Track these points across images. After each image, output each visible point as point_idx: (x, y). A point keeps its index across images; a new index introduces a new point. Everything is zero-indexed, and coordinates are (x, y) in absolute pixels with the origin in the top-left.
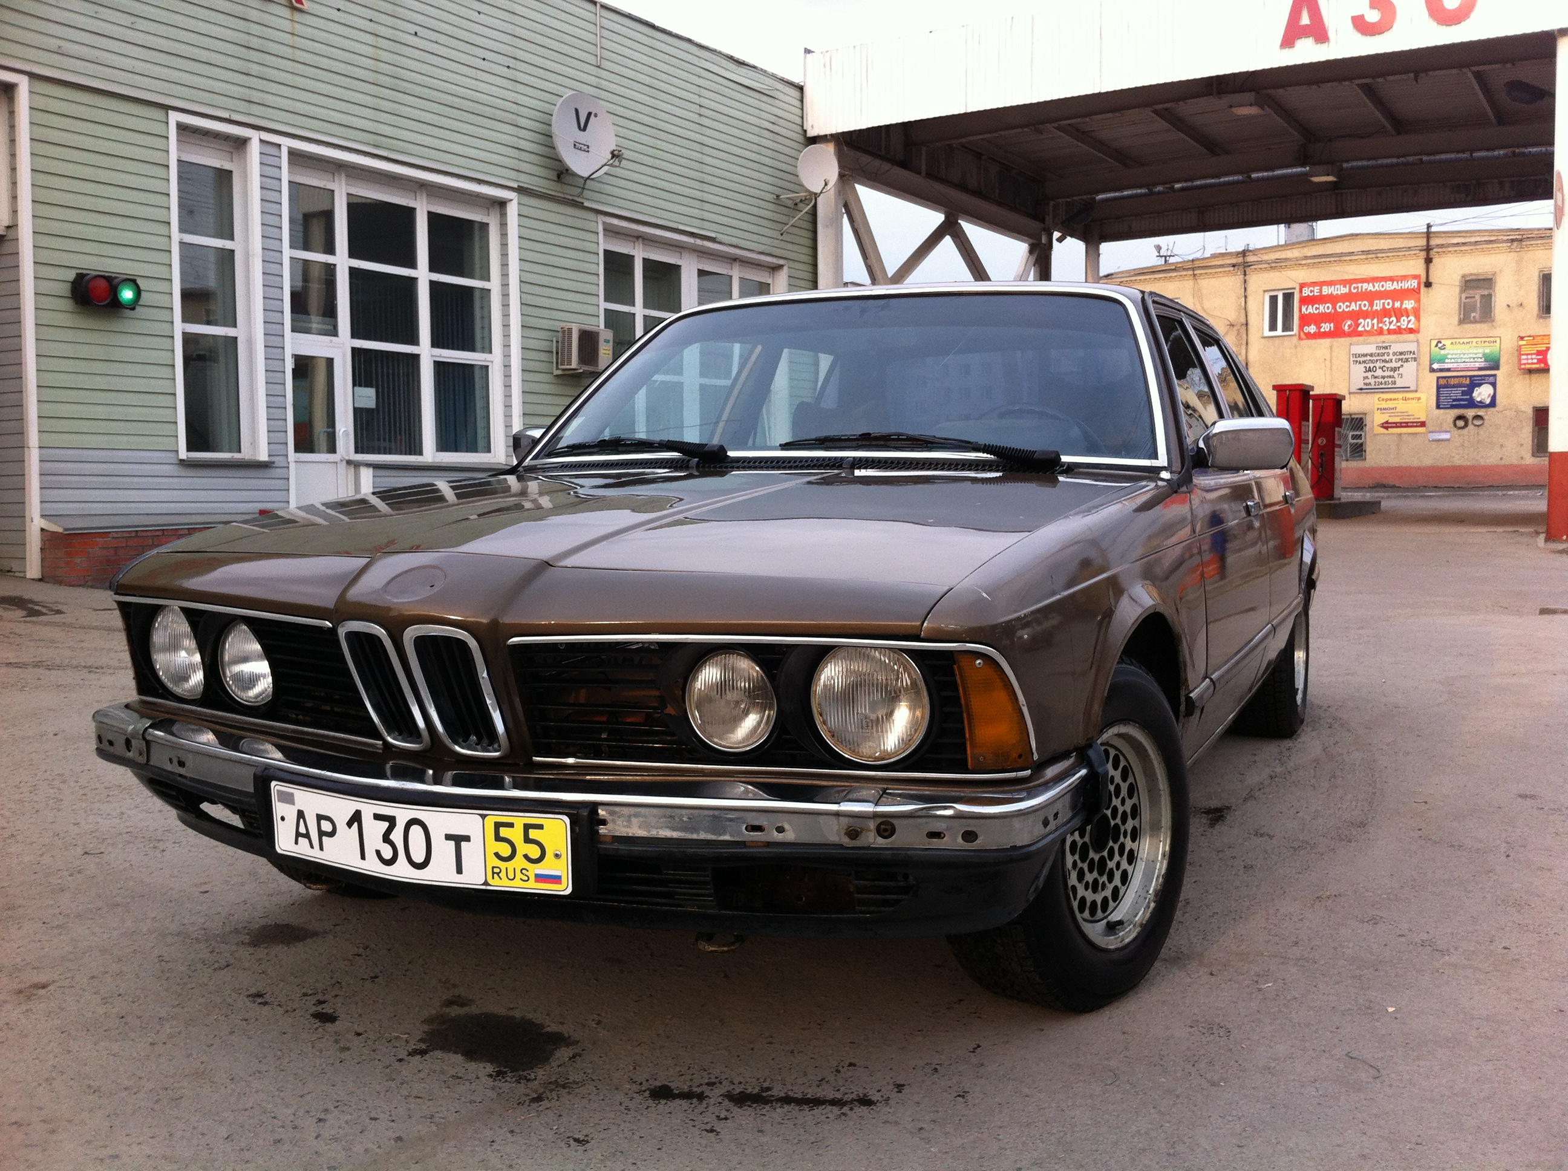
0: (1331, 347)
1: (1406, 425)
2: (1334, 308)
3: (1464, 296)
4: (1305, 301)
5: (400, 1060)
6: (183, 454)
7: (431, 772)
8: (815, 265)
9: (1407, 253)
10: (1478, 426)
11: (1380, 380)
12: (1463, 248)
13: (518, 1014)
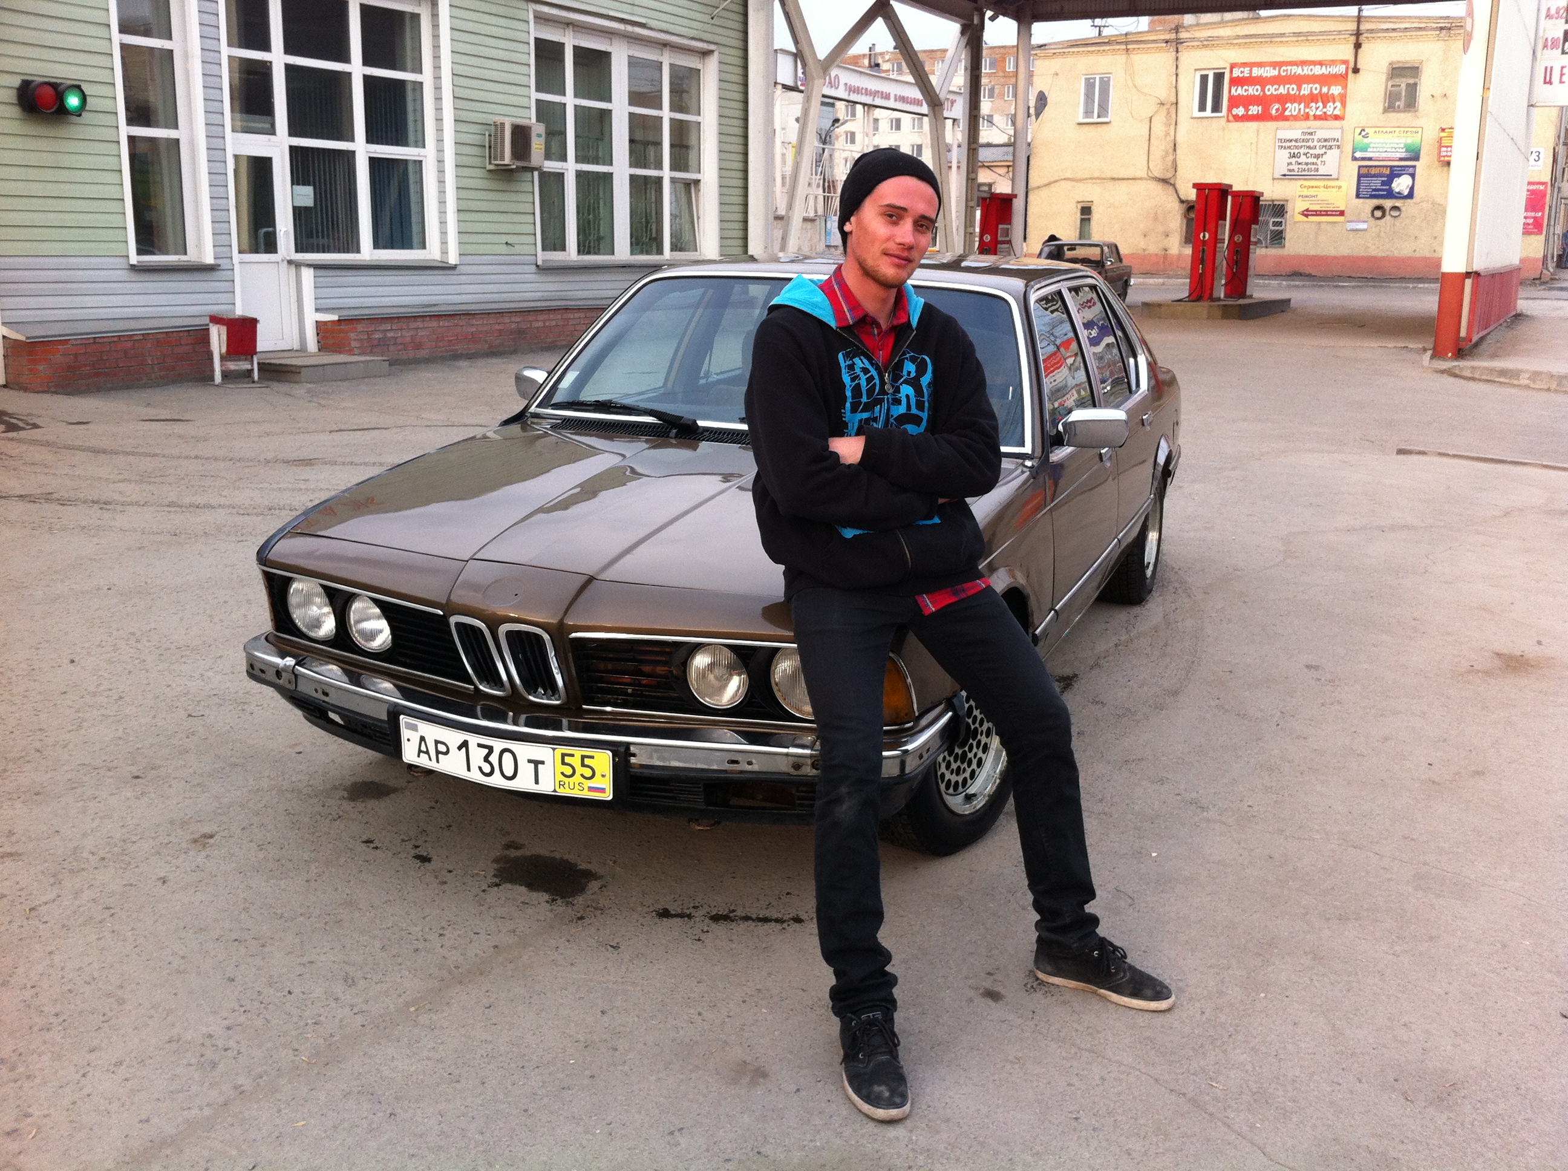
0: (1258, 131)
1: (1326, 213)
2: (1263, 90)
3: (1390, 84)
4: (1235, 82)
5: (484, 891)
6: (134, 259)
7: (511, 714)
8: (745, 50)
9: (1337, 37)
10: (1396, 217)
11: (1304, 167)
12: (1391, 35)
13: (558, 856)
